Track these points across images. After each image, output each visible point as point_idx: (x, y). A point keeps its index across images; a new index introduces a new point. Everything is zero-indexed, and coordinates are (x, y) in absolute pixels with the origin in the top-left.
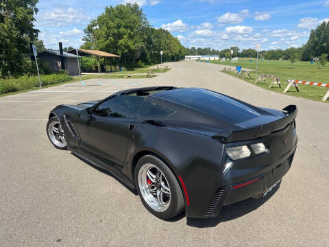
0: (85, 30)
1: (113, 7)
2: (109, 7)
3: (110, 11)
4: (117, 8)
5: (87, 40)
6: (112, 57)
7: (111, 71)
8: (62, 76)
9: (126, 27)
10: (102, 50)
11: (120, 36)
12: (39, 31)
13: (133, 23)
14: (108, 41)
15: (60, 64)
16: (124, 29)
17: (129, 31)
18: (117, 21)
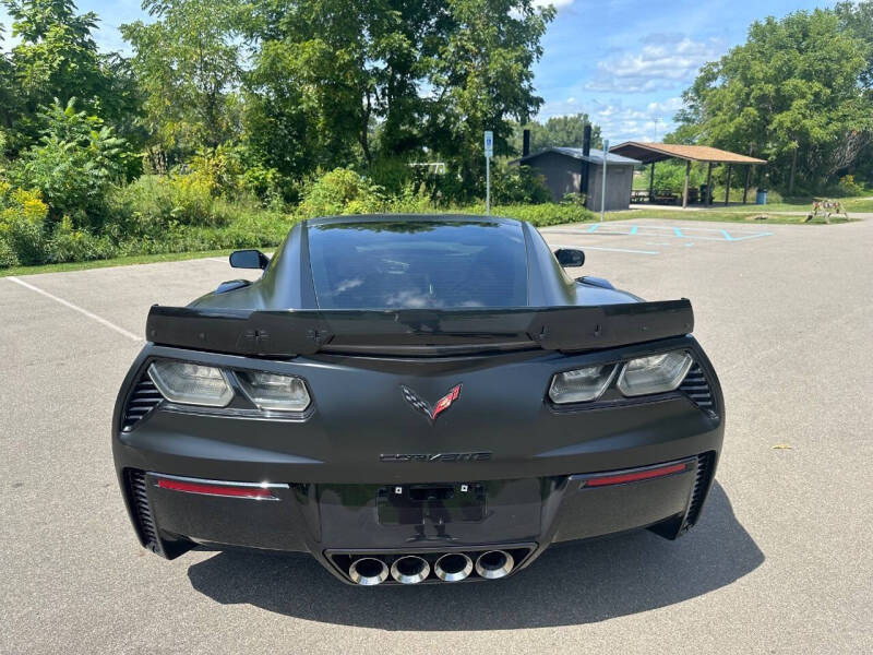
0: (686, 94)
1: (778, 20)
2: (764, 23)
3: (763, 32)
4: (789, 23)
5: (687, 120)
6: (747, 166)
7: (726, 204)
8: (565, 209)
9: (807, 76)
10: (719, 145)
11: (783, 103)
12: (542, 101)
13: (838, 61)
14: (739, 120)
15: (577, 180)
16: (801, 83)
17: (817, 86)
18: (779, 58)
